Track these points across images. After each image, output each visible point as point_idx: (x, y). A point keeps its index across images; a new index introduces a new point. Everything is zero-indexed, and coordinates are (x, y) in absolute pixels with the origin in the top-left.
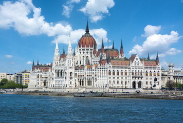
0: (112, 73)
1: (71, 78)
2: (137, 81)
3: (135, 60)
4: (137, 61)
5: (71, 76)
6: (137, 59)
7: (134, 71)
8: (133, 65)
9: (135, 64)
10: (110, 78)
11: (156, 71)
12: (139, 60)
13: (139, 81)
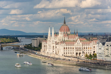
0: (65, 48)
1: (53, 49)
2: (78, 52)
3: (77, 41)
4: (78, 42)
5: (53, 48)
6: (78, 41)
7: (77, 47)
8: (76, 44)
9: (78, 44)
10: (64, 51)
11: (90, 46)
12: (79, 41)
13: (79, 52)
